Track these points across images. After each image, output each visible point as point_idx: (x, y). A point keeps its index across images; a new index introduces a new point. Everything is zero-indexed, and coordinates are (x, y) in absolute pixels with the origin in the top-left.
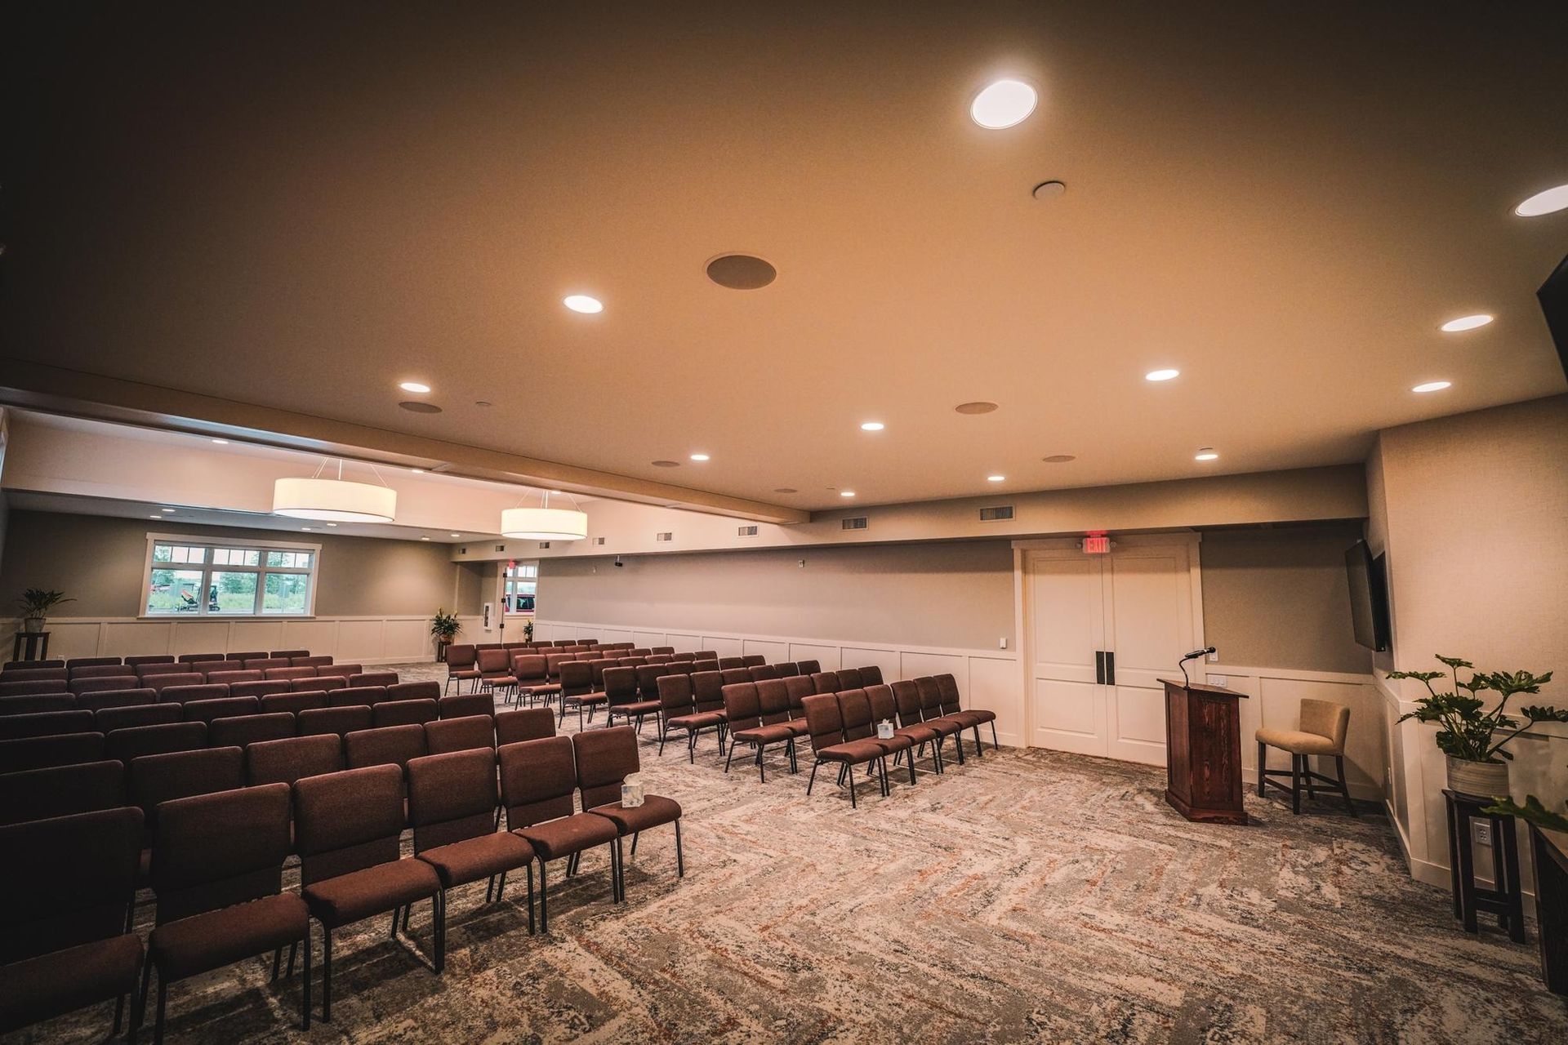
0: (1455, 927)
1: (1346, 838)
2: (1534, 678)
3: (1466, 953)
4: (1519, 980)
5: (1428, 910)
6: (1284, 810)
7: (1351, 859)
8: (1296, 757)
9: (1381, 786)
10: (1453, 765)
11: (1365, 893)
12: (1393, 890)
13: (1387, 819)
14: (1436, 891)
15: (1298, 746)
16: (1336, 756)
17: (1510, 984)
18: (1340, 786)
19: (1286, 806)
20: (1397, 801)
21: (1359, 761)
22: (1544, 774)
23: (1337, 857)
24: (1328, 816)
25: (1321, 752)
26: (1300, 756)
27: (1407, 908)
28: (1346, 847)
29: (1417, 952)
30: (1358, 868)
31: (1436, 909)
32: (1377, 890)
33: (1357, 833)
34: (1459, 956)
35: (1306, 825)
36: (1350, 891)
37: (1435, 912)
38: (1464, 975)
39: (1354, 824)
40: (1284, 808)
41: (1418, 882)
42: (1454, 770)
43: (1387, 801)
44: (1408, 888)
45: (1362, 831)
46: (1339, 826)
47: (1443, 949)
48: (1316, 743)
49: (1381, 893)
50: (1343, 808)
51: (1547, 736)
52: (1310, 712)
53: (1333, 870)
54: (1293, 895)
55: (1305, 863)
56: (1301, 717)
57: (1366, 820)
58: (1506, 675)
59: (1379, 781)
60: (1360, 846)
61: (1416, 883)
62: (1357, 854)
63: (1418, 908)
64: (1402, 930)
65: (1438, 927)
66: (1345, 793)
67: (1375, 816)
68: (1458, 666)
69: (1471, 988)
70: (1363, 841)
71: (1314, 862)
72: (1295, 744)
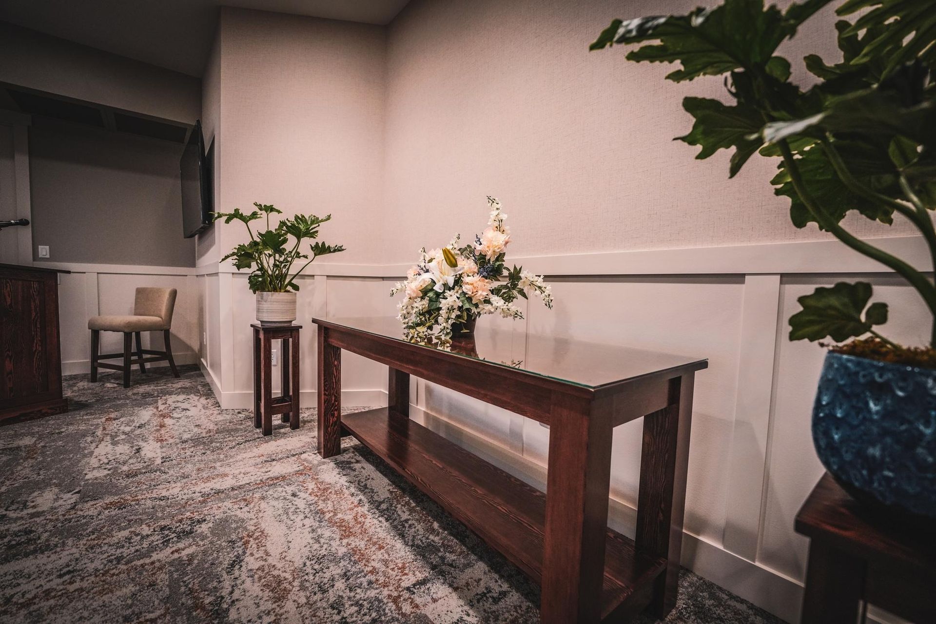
0: (256, 436)
1: (170, 395)
2: (320, 219)
3: (270, 456)
4: (305, 460)
5: (237, 430)
6: (114, 388)
7: (174, 410)
8: (127, 336)
9: (197, 352)
10: (262, 299)
11: (186, 436)
12: (209, 424)
13: (201, 373)
14: (239, 413)
15: (129, 324)
16: (164, 331)
17: (301, 468)
18: (167, 355)
19: (117, 384)
20: (210, 360)
21: (182, 336)
22: (310, 303)
23: (160, 413)
24: (156, 382)
25: (151, 328)
26: (131, 333)
27: (221, 436)
28: (170, 401)
29: (235, 477)
30: (179, 416)
31: (241, 427)
32: (196, 430)
33: (179, 388)
34: (265, 461)
35: (134, 394)
36: (171, 441)
37: (242, 430)
38: (272, 479)
39: (178, 382)
40: (115, 385)
41: (227, 410)
42: (262, 303)
43: (202, 359)
44: (220, 418)
45: (184, 386)
46: (165, 387)
47: (252, 461)
48: (146, 321)
49: (199, 431)
50: (168, 373)
51: (313, 276)
52: (143, 297)
53: (156, 426)
54: (106, 472)
55: (128, 429)
56: (136, 304)
57: (187, 378)
58: (303, 216)
59: (196, 347)
60: (181, 397)
61: (225, 412)
62: (179, 404)
63: (229, 431)
64: (219, 460)
65: (246, 441)
66: (171, 361)
67: (192, 373)
68: (271, 212)
69: (280, 489)
70: (184, 393)
71: (138, 425)
72: (127, 324)
